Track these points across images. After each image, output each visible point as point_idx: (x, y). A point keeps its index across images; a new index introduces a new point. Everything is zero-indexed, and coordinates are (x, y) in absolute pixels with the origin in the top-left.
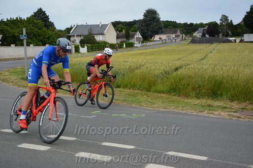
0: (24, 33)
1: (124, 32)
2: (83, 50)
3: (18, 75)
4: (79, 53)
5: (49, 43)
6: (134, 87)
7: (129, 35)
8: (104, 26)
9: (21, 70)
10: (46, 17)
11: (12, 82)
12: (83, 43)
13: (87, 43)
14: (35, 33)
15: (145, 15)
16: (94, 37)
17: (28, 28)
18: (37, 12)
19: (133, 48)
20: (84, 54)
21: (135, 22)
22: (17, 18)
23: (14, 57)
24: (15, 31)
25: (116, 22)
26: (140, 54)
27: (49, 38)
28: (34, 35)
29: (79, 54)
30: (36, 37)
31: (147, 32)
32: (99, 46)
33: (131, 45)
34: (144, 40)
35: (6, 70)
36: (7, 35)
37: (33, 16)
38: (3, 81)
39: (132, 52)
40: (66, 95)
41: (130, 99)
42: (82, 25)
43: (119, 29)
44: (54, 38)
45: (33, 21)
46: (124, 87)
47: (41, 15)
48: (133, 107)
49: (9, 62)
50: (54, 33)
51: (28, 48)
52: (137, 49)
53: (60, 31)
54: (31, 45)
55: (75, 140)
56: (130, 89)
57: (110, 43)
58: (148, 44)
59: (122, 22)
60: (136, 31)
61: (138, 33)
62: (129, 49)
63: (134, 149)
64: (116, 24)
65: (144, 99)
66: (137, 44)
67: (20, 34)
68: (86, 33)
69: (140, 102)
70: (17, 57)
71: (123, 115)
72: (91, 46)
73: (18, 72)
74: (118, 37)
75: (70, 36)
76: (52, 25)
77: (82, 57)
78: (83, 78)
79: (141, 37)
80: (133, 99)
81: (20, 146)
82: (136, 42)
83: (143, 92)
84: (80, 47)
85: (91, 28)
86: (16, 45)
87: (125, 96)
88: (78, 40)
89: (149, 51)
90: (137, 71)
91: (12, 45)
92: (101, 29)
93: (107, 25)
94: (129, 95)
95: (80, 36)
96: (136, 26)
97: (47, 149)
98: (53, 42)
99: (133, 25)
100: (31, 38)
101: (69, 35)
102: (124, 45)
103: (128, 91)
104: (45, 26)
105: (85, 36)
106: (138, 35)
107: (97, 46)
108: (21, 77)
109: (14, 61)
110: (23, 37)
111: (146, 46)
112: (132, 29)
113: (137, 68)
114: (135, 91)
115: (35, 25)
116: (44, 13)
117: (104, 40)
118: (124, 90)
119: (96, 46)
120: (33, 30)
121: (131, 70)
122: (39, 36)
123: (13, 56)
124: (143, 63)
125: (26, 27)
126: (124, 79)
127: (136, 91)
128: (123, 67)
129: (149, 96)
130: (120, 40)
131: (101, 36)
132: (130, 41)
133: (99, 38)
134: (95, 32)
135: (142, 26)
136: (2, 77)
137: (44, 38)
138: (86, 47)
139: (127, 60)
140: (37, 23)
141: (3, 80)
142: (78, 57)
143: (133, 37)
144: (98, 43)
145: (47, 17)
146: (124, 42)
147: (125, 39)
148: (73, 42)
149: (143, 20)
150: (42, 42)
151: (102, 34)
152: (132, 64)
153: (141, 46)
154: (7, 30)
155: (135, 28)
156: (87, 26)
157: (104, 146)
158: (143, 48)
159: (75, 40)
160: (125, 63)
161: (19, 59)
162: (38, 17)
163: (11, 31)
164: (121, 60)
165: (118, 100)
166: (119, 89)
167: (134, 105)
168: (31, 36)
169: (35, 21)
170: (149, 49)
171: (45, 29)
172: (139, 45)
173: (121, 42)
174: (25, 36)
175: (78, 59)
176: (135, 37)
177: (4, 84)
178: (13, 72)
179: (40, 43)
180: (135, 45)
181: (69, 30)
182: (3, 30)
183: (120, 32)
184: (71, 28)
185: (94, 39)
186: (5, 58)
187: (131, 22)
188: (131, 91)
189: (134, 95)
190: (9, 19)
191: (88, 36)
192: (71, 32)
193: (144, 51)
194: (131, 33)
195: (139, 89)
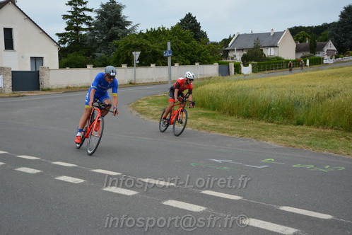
0: (169, 48)
1: (307, 42)
2: (247, 70)
3: (159, 105)
4: (240, 73)
5: (199, 61)
6: (325, 124)
7: (315, 47)
8: (277, 35)
9: (163, 98)
10: (195, 26)
11: (152, 115)
12: (246, 60)
13: (252, 60)
14: (181, 47)
15: (343, 15)
16: (262, 50)
17: (173, 41)
18: (185, 18)
19: (322, 66)
20: (248, 75)
21: (325, 27)
22: (159, 28)
23: (154, 81)
24: (157, 46)
25: (296, 28)
26: (333, 74)
27: (199, 54)
28: (180, 50)
29: (241, 76)
30: (182, 53)
31: (344, 42)
32: (269, 64)
33: (318, 62)
34: (339, 53)
35: (145, 98)
36: (146, 52)
37: (179, 24)
38: (141, 114)
39: (319, 72)
40: (224, 134)
41: (320, 143)
42: (245, 35)
43: (300, 38)
44: (206, 54)
45: (179, 32)
46: (309, 125)
47: (190, 23)
48: (325, 155)
49: (147, 87)
50: (206, 46)
51: (173, 68)
52: (327, 67)
53: (215, 44)
54: (176, 65)
55: (239, 200)
56: (318, 127)
57: (286, 58)
58: (346, 58)
59: (304, 27)
60: (326, 40)
61: (330, 42)
62: (316, 67)
63: (332, 219)
64: (295, 32)
65: (342, 143)
66: (327, 60)
67: (162, 49)
68: (251, 45)
69: (336, 147)
70: (158, 81)
71: (309, 167)
72: (258, 64)
73: (159, 100)
74: (298, 51)
75: (228, 51)
76: (204, 35)
77: (245, 79)
78: (247, 109)
79: (334, 48)
80: (324, 143)
81: (165, 203)
82: (326, 57)
83: (339, 132)
84: (242, 66)
85: (257, 37)
86: (157, 65)
87: (311, 138)
88: (238, 56)
89: (346, 69)
90: (329, 100)
91: (153, 65)
92: (273, 39)
93: (283, 33)
94: (317, 136)
95: (243, 50)
96: (327, 32)
97: (201, 210)
98: (205, 59)
99: (323, 31)
100: (176, 55)
101: (227, 49)
102: (308, 61)
103: (314, 130)
104: (195, 37)
105: (249, 50)
106: (330, 46)
107: (267, 64)
108: (163, 108)
109: (154, 87)
110: (168, 54)
111: (343, 62)
112: (321, 37)
113: (329, 96)
114: (327, 130)
115: (182, 36)
116: (193, 20)
117: (277, 55)
118: (309, 129)
119: (264, 64)
120: (179, 43)
121: (320, 99)
122: (187, 51)
123: (153, 79)
124: (339, 89)
125: (171, 40)
126: (309, 112)
127: (329, 131)
128: (307, 94)
129: (349, 139)
130: (301, 55)
131: (272, 49)
132: (317, 55)
133: (270, 53)
134: (263, 43)
135: (337, 32)
136: (140, 108)
137: (193, 54)
138: (250, 65)
139: (313, 84)
140: (185, 34)
141: (142, 112)
142: (239, 80)
143: (321, 49)
144: (268, 59)
145: (198, 25)
146: (307, 57)
147: (308, 53)
148: (232, 59)
149: (339, 23)
150: (190, 60)
151: (275, 46)
152: (320, 91)
153: (334, 63)
154: (146, 45)
155: (324, 35)
156: (252, 35)
157: (283, 211)
158: (338, 65)
159: (235, 56)
160: (310, 89)
161: (160, 83)
162: (186, 25)
163: (151, 46)
164: (303, 84)
165: (301, 143)
166: (302, 127)
167: (325, 152)
168: (176, 53)
169: (182, 31)
170: (348, 66)
171: (194, 42)
172: (331, 61)
173: (302, 57)
174: (170, 52)
175: (240, 83)
176: (325, 49)
177: (142, 117)
178: (153, 102)
179: (188, 61)
180: (325, 62)
181: (226, 42)
182: (142, 44)
183: (301, 42)
184: (230, 39)
185: (263, 53)
186: (144, 81)
187: (319, 27)
188: (320, 130)
189: (326, 137)
190: (149, 30)
191: (253, 49)
192: (230, 44)
193: (339, 70)
194: (318, 43)
195: (332, 128)
